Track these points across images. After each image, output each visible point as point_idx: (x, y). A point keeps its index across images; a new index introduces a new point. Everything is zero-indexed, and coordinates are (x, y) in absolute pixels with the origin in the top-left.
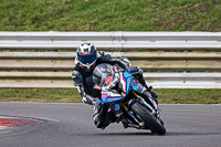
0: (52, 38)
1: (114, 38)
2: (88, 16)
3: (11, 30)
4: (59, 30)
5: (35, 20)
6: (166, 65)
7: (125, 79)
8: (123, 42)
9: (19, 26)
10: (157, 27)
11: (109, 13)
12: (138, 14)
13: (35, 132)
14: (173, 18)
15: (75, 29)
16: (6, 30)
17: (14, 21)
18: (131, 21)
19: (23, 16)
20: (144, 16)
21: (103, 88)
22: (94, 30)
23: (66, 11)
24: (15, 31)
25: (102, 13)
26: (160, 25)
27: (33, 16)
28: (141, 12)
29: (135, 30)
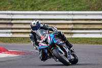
0: (40, 14)
1: (68, 14)
2: (57, 4)
3: (21, 10)
4: (43, 10)
5: (32, 6)
6: (92, 27)
7: (50, 37)
8: (73, 16)
9: (25, 9)
10: (88, 9)
11: (66, 3)
12: (79, 3)
13: (32, 57)
14: (96, 5)
15: (51, 10)
16: (19, 10)
17: (22, 6)
18: (76, 6)
19: (27, 4)
20: (82, 4)
21: (40, 41)
22: (59, 11)
23: (46, 2)
24: (23, 11)
25: (63, 3)
26: (90, 8)
27: (31, 4)
28: (81, 2)
29: (78, 11)
